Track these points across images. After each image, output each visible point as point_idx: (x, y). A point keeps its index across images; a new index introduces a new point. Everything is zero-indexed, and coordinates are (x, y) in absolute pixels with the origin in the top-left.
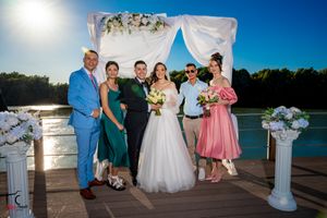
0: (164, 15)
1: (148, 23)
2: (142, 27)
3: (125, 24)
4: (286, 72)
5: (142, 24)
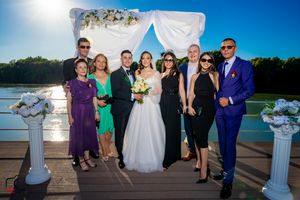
0: (137, 11)
1: (122, 18)
2: (116, 22)
3: (101, 19)
5: (115, 19)
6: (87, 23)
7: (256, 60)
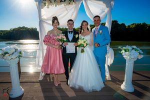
2: (62, 3)
4: (144, 24)
6: (45, 4)
7: (133, 24)
